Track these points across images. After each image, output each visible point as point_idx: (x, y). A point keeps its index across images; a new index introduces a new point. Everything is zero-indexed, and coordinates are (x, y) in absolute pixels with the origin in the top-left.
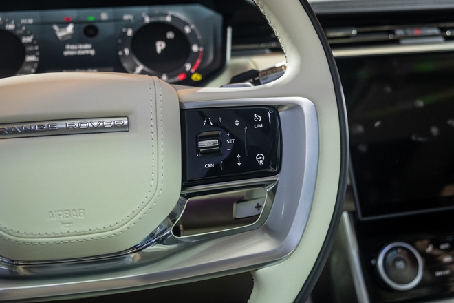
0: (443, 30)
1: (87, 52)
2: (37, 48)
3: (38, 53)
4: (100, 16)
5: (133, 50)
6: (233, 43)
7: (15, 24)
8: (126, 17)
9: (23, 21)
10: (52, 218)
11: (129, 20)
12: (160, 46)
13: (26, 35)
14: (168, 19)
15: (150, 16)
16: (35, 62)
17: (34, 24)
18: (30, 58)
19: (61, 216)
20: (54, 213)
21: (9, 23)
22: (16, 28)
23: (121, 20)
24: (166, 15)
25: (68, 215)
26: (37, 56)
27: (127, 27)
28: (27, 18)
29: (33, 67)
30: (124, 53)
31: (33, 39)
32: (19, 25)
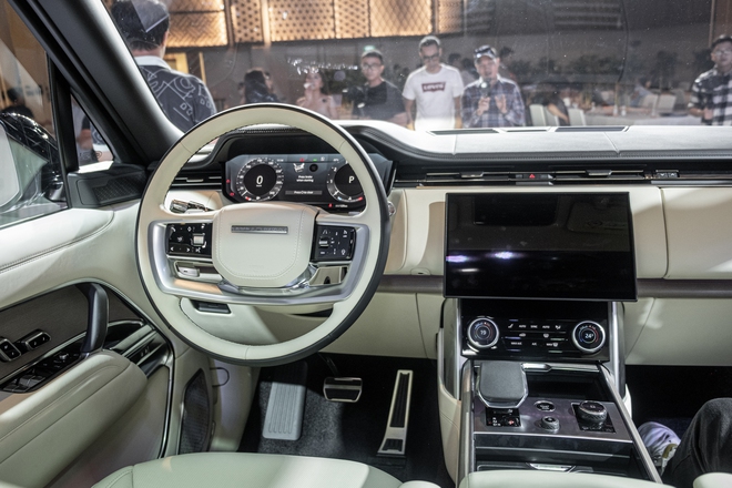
0: (554, 175)
1: (310, 181)
2: (283, 177)
4: (320, 159)
5: (334, 181)
8: (335, 160)
9: (278, 160)
12: (352, 179)
13: (278, 169)
16: (281, 185)
17: (283, 162)
18: (278, 182)
21: (271, 161)
22: (274, 164)
23: (332, 162)
27: (334, 167)
30: (330, 182)
31: (282, 171)
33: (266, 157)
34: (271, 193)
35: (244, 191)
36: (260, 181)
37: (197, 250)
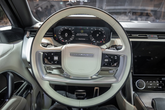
0: (158, 36)
1: (87, 35)
2: (74, 34)
4: (87, 28)
5: (92, 36)
6: (112, 36)
8: (92, 29)
12: (98, 35)
14: (100, 30)
15: (96, 29)
17: (74, 29)
18: (73, 36)
21: (70, 28)
22: (71, 29)
24: (99, 29)
27: (92, 31)
28: (73, 27)
30: (90, 36)
31: (74, 32)
33: (68, 27)
34: (71, 39)
35: (61, 38)
36: (66, 35)
37: (55, 62)
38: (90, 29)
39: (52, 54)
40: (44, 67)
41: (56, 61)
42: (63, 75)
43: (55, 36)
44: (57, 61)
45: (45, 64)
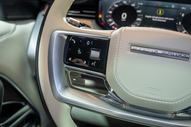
2: (142, 15)
3: (142, 18)
4: (171, 6)
7: (136, 4)
8: (183, 8)
9: (139, 4)
10: (147, 90)
11: (184, 10)
16: (140, 21)
17: (143, 5)
19: (151, 90)
20: (148, 88)
21: (133, 3)
23: (181, 9)
25: (154, 91)
26: (142, 19)
27: (182, 13)
28: (141, 2)
29: (139, 23)
30: (179, 23)
31: (142, 12)
32: (137, 5)
35: (112, 22)
36: (124, 16)
37: (93, 64)
38: (178, 9)
39: (88, 43)
40: (66, 72)
41: (93, 61)
42: (106, 97)
43: (100, 16)
44: (96, 61)
45: (67, 64)
